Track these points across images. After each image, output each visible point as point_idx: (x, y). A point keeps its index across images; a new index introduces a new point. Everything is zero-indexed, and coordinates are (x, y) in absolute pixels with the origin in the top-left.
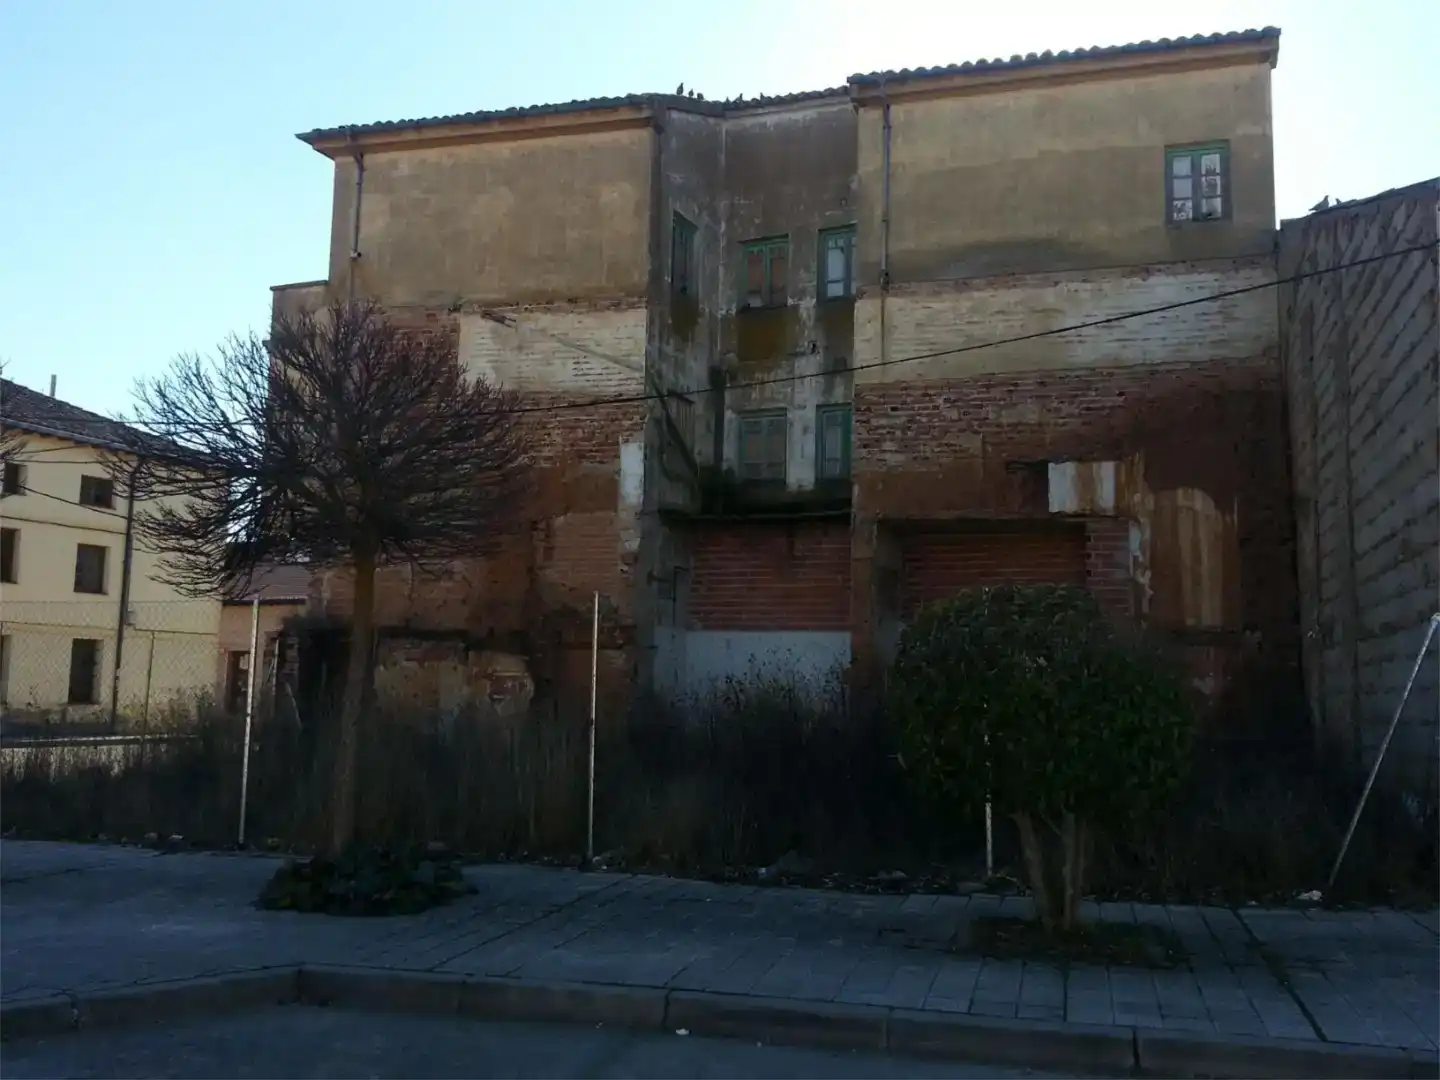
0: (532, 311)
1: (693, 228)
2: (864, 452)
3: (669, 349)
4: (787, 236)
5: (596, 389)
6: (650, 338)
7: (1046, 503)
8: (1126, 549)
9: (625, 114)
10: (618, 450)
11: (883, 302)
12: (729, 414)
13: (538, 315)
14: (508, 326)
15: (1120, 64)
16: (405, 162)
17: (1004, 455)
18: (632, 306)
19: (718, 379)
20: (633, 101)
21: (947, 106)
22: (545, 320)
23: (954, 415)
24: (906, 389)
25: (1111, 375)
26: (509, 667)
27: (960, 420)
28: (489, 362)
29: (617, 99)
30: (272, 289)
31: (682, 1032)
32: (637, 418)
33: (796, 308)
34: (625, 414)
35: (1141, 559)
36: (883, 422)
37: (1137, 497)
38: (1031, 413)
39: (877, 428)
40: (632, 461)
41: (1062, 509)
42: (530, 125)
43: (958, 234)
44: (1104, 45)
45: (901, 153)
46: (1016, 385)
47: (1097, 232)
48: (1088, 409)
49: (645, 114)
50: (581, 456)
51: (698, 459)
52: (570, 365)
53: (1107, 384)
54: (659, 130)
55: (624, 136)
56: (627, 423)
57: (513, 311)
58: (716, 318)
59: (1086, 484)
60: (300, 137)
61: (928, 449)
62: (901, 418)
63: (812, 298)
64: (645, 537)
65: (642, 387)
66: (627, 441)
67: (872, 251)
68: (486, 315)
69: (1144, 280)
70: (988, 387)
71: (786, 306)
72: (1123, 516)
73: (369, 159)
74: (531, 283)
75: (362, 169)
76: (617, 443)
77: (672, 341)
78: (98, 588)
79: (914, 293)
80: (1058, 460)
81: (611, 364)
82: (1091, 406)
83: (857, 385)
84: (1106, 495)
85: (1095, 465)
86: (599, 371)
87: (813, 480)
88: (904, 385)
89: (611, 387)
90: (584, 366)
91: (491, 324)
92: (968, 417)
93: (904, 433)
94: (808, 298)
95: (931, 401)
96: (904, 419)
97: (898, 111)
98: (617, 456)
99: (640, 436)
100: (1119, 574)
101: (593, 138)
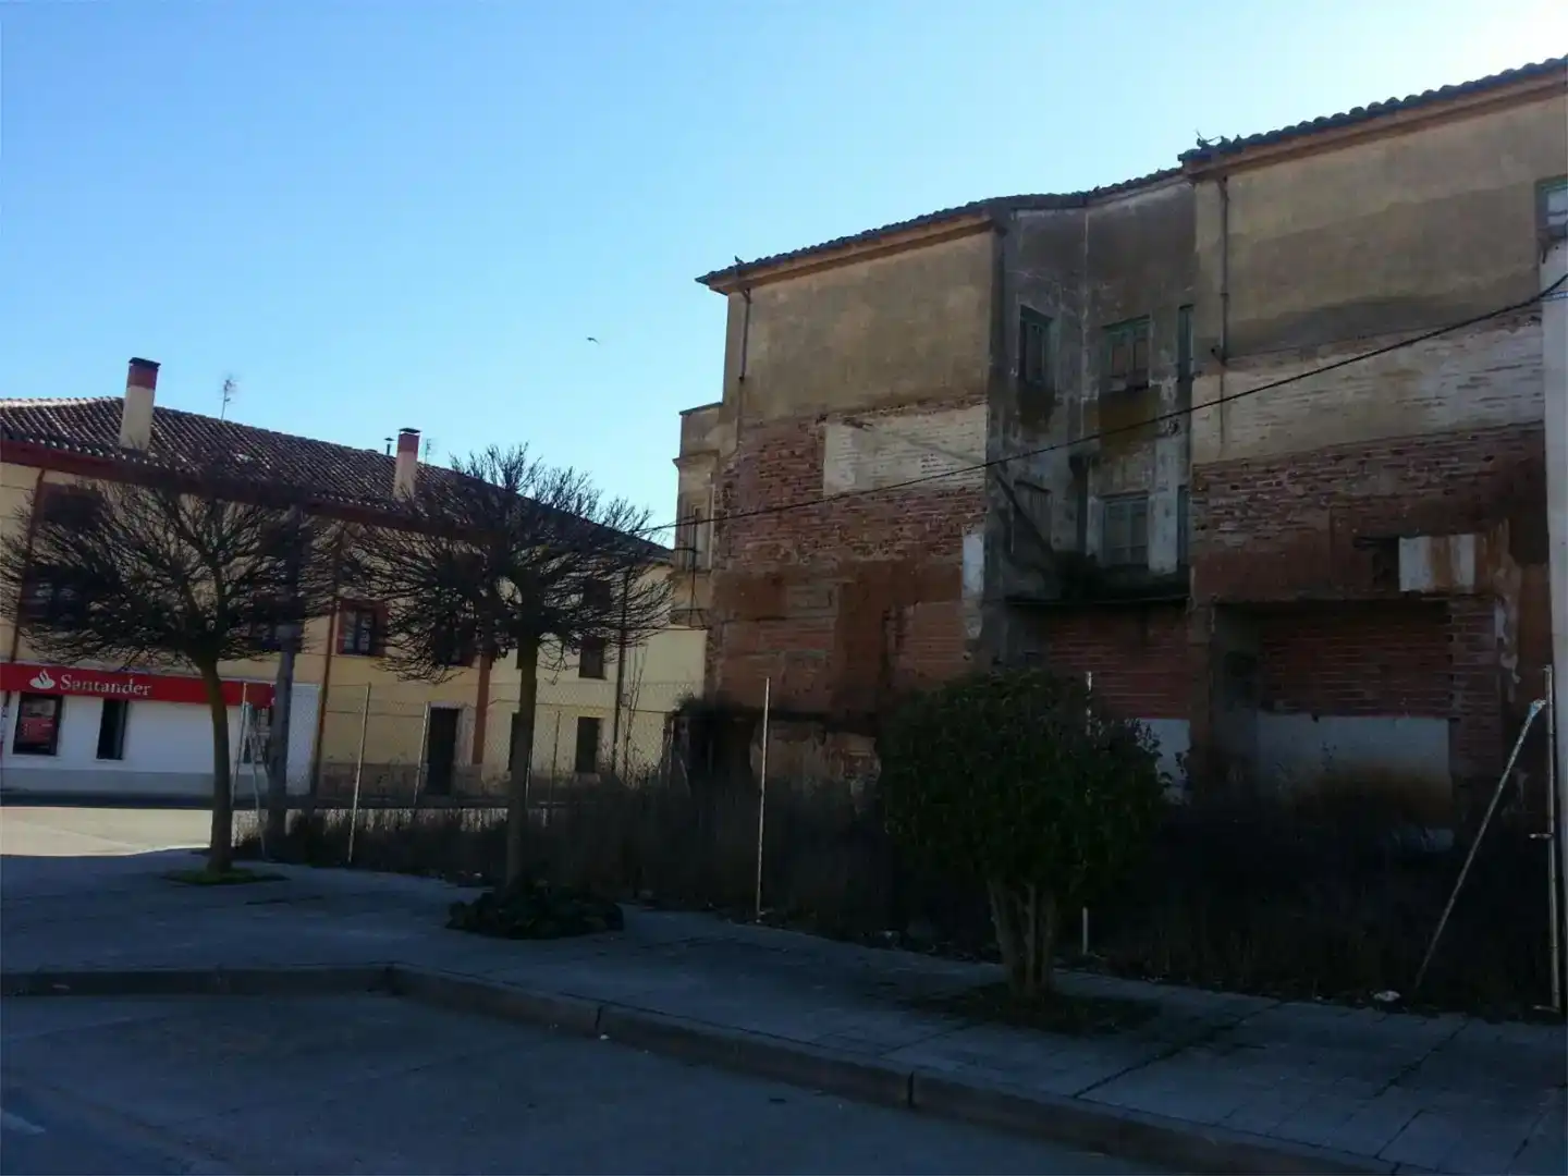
0: (885, 415)
1: (1047, 321)
2: (1202, 533)
3: (1017, 441)
4: (1147, 317)
5: (942, 484)
6: (992, 433)
7: (1396, 581)
8: (1492, 630)
9: (965, 223)
10: (961, 542)
11: (1222, 377)
12: (1091, 500)
13: (892, 418)
14: (866, 430)
15: (1475, 101)
16: (782, 291)
17: (1355, 531)
18: (973, 403)
19: (1078, 465)
20: (973, 209)
21: (1286, 171)
22: (898, 423)
23: (1299, 490)
24: (1247, 465)
25: (1474, 438)
26: (860, 747)
27: (1305, 496)
28: (851, 464)
29: (958, 209)
30: (681, 413)
31: (604, 1037)
32: (979, 511)
33: (1158, 387)
34: (967, 507)
35: (1506, 641)
36: (1223, 501)
37: (1501, 573)
38: (1384, 483)
39: (1215, 508)
40: (973, 551)
41: (1414, 588)
42: (885, 243)
43: (1298, 300)
44: (1457, 82)
45: (1238, 225)
46: (1368, 455)
47: (1454, 283)
48: (1450, 476)
49: (986, 218)
50: (932, 548)
51: (1055, 546)
52: (920, 463)
53: (1473, 449)
54: (1002, 231)
55: (966, 242)
56: (969, 515)
57: (870, 416)
58: (1079, 405)
59: (1442, 561)
60: (699, 280)
61: (1274, 527)
62: (1242, 496)
63: (1173, 377)
64: (988, 625)
65: (983, 480)
66: (969, 533)
67: (1208, 328)
68: (848, 422)
69: (1512, 331)
70: (1339, 458)
71: (1147, 386)
72: (1485, 595)
73: (753, 293)
74: (882, 391)
75: (749, 301)
76: (960, 536)
77: (1020, 434)
78: (600, 675)
79: (1254, 365)
80: (1410, 535)
81: (954, 460)
82: (1454, 473)
83: (1195, 466)
84: (1465, 571)
85: (1452, 539)
86: (945, 467)
87: (1174, 561)
88: (1245, 462)
89: (955, 482)
90: (932, 463)
91: (850, 430)
92: (1314, 492)
93: (1245, 512)
94: (1169, 378)
95: (1275, 478)
96: (1244, 497)
97: (1236, 182)
98: (960, 548)
99: (982, 527)
100: (1484, 659)
101: (940, 249)
